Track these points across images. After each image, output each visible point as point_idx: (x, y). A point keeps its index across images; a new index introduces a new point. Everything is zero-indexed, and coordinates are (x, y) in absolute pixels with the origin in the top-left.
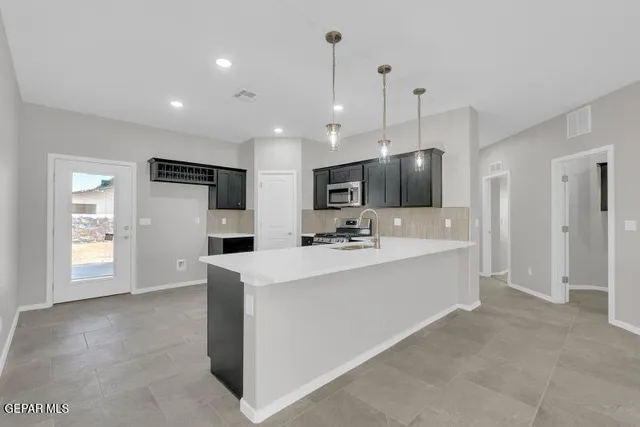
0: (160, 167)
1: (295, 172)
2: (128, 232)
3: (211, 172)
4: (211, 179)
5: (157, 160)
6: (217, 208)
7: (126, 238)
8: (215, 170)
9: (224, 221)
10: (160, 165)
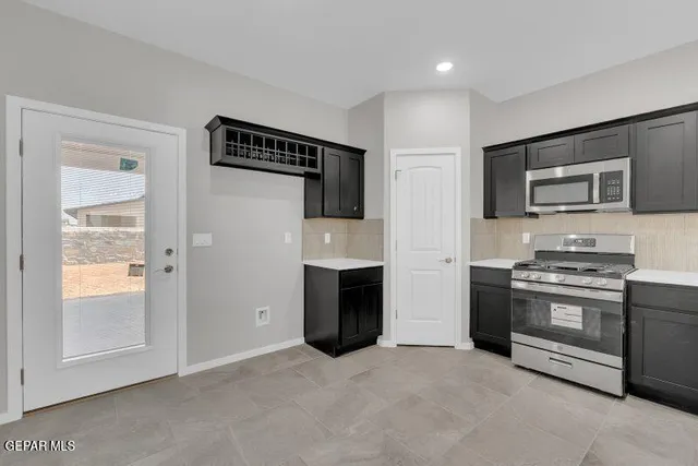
0: (231, 136)
1: (457, 150)
2: (171, 260)
3: (313, 151)
4: (313, 164)
5: (224, 120)
6: (323, 215)
7: (168, 270)
8: (320, 148)
9: (327, 238)
10: (228, 132)
